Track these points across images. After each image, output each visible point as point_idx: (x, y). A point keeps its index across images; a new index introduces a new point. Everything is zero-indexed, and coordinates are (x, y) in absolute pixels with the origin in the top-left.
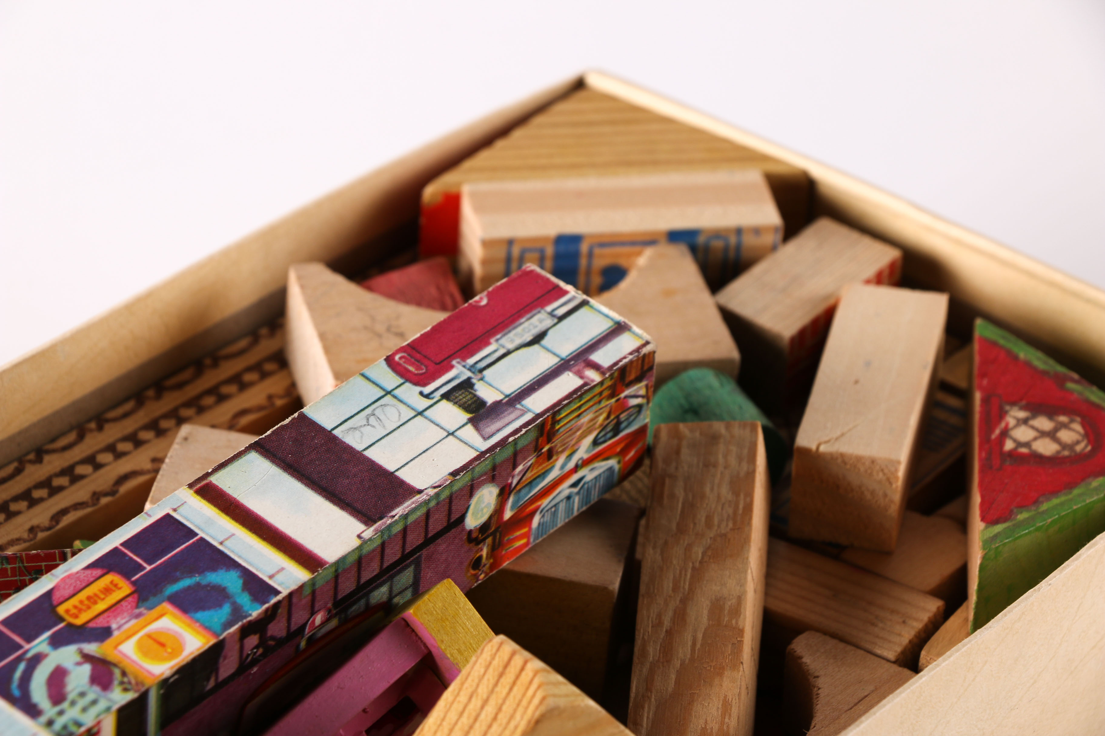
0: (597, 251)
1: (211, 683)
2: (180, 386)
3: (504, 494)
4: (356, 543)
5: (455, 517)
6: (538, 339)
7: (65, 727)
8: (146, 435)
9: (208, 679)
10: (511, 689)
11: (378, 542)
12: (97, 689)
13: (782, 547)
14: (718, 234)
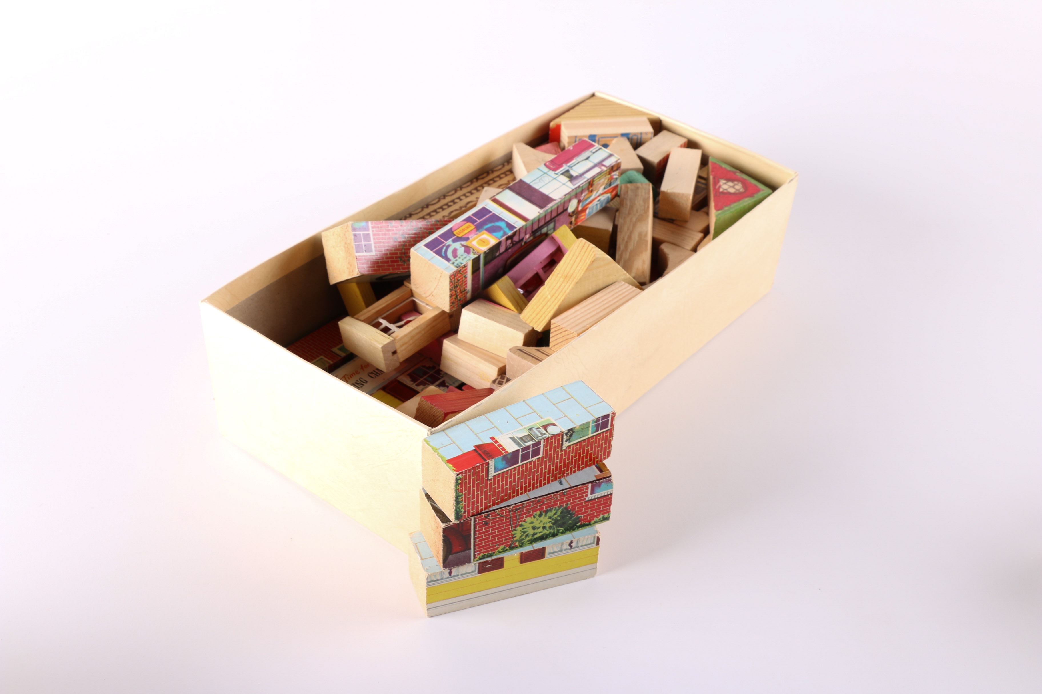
0: (601, 139)
1: (498, 254)
2: (483, 178)
3: (579, 202)
4: (538, 214)
5: (565, 208)
6: (588, 158)
7: (458, 264)
8: (474, 191)
9: (497, 252)
10: (585, 253)
11: (544, 215)
12: (466, 254)
13: (657, 220)
14: (635, 134)
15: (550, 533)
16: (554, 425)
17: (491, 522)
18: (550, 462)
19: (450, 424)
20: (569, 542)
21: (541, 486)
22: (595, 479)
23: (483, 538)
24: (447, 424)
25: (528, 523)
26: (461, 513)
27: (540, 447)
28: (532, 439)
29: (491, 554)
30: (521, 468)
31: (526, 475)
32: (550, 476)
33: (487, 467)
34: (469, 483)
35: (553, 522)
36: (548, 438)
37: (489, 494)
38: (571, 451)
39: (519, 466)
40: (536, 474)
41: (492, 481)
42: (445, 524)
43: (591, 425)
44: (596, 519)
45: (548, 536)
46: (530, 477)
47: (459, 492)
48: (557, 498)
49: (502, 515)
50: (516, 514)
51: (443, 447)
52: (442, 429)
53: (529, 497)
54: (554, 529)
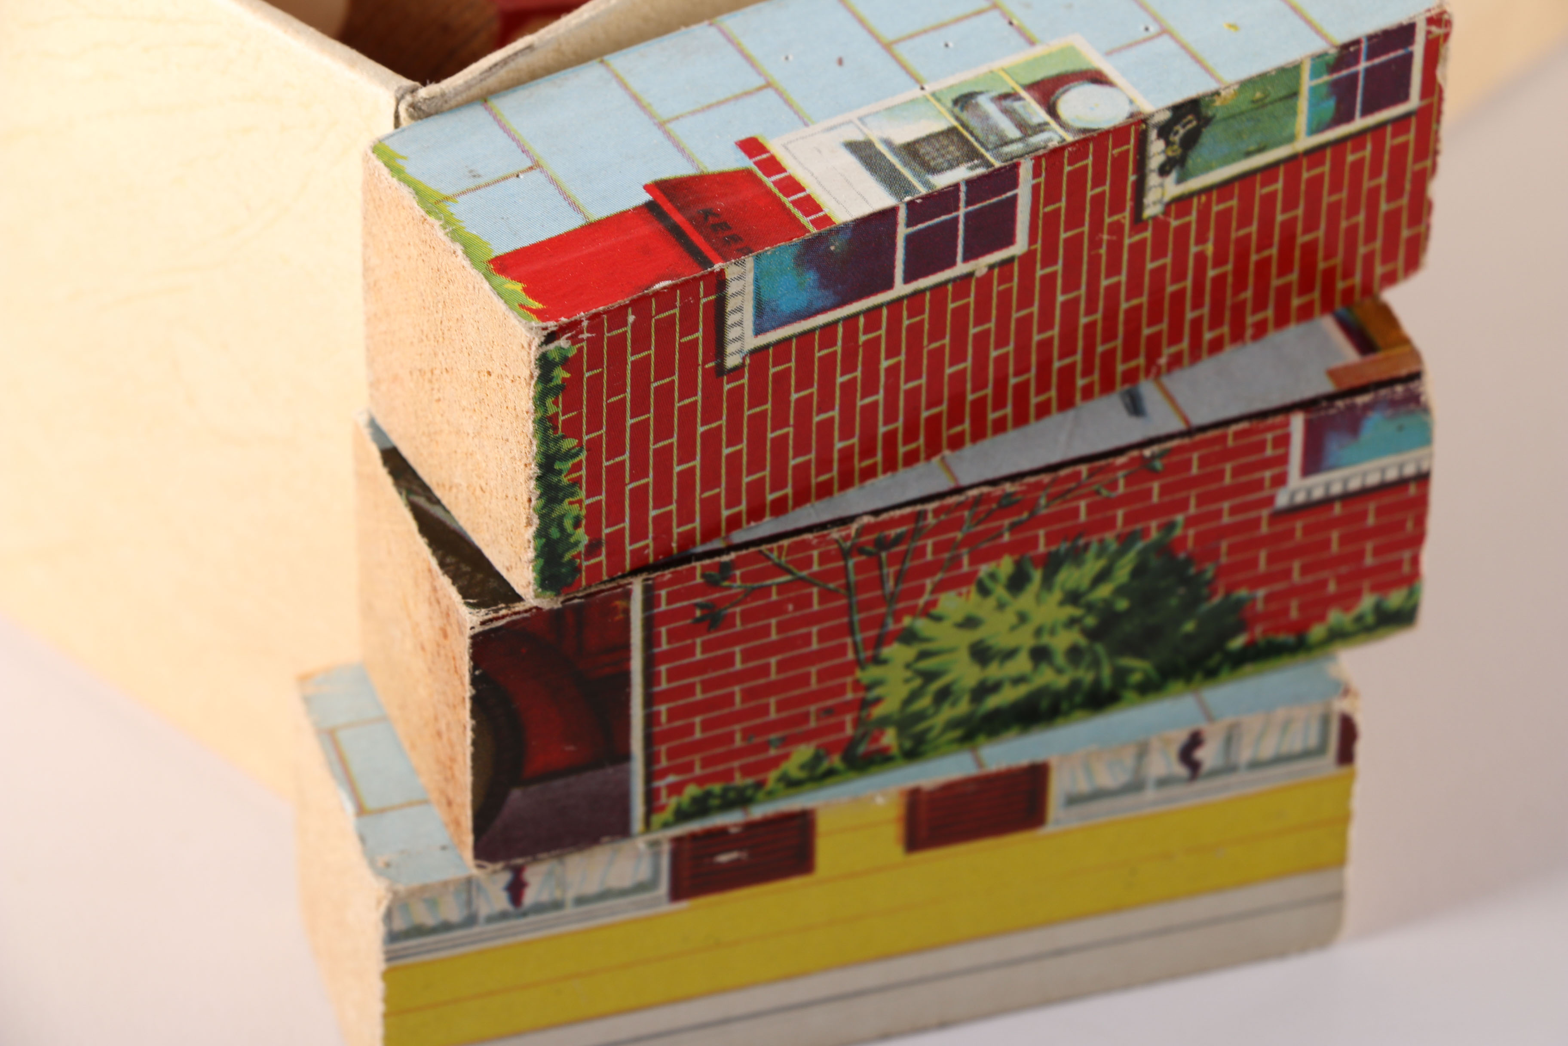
15: (1075, 685)
16: (1097, 78)
17: (738, 609)
18: (1071, 284)
19: (522, 62)
20: (1181, 736)
21: (1021, 419)
22: (1327, 387)
23: (699, 696)
24: (505, 62)
25: (946, 625)
26: (574, 552)
27: (1014, 198)
28: (971, 155)
29: (741, 791)
30: (905, 314)
31: (936, 356)
32: (1072, 366)
33: (712, 297)
34: (617, 388)
35: (1090, 621)
36: (1057, 152)
37: (726, 451)
38: (1194, 227)
39: (899, 301)
40: (994, 354)
41: (745, 381)
42: (482, 614)
43: (1306, 83)
44: (1335, 617)
45: (1065, 706)
46: (961, 366)
47: (560, 433)
48: (1113, 485)
49: (804, 573)
50: (880, 567)
51: (478, 188)
52: (475, 91)
53: (955, 479)
54: (1096, 664)
